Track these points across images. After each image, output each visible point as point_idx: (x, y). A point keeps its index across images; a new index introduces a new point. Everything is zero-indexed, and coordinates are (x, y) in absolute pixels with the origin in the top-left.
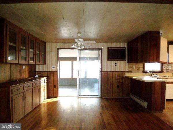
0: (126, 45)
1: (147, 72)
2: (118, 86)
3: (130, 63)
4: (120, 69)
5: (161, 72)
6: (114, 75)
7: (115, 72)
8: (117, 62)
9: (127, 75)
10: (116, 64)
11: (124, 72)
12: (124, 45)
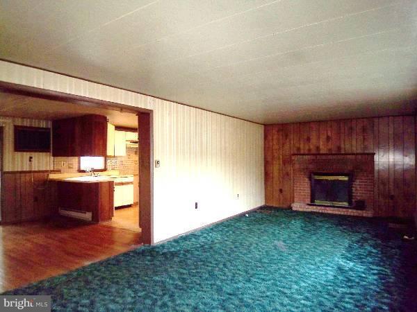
0: (50, 125)
1: (84, 171)
2: (36, 199)
3: (58, 156)
4: (39, 166)
5: (105, 170)
6: (28, 178)
7: (30, 172)
8: (33, 154)
9: (53, 176)
10: (31, 158)
11: (46, 171)
12: (47, 124)
